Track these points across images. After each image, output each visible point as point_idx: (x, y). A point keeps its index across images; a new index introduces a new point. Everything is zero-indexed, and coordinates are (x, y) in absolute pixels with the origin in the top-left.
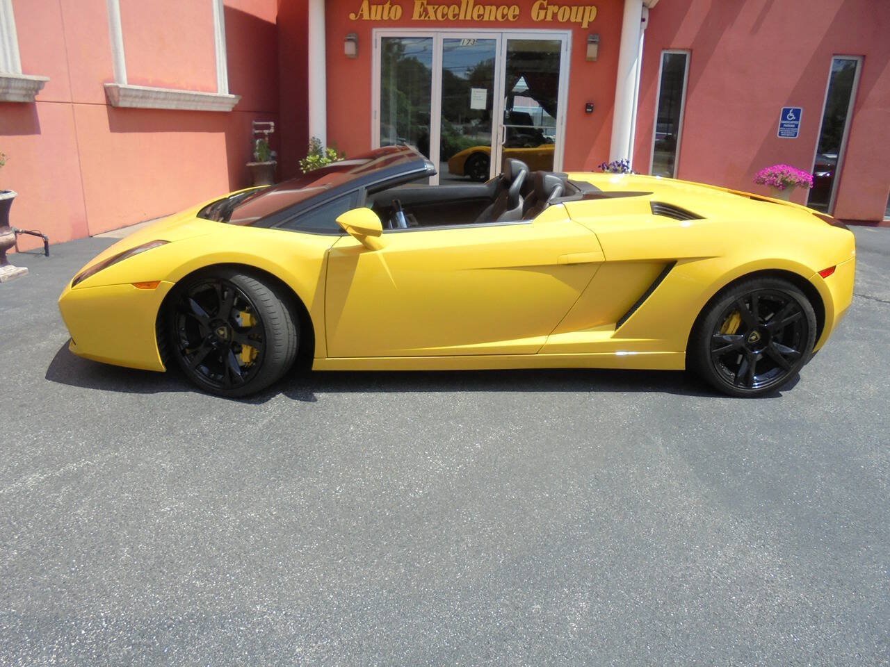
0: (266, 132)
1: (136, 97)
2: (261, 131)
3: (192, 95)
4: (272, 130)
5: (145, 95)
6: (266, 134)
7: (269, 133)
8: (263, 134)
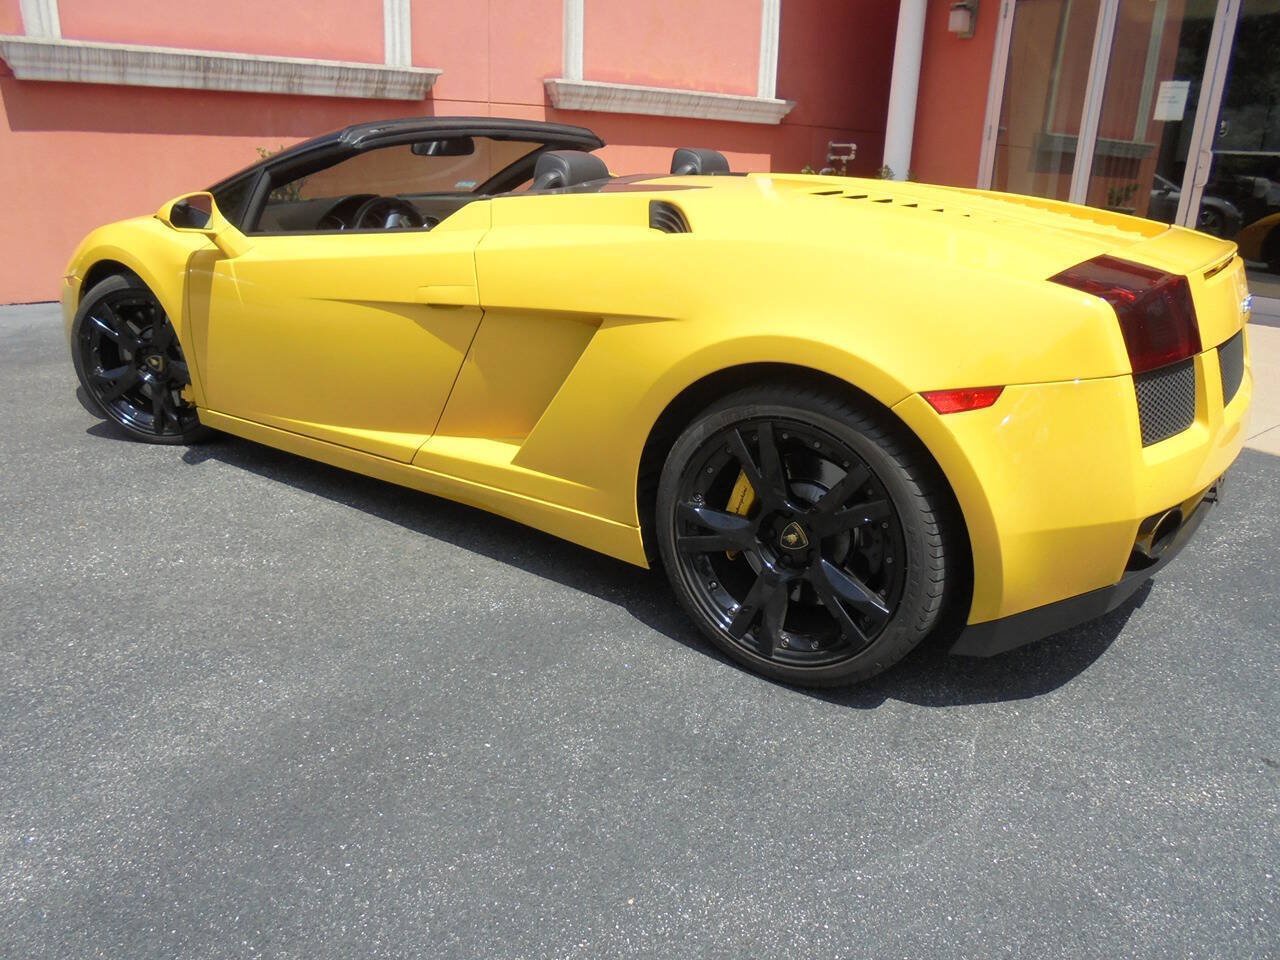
0: (844, 158)
1: (586, 96)
2: (837, 157)
3: (692, 96)
4: (852, 157)
5: (603, 94)
6: (844, 162)
7: (848, 161)
8: (840, 161)
